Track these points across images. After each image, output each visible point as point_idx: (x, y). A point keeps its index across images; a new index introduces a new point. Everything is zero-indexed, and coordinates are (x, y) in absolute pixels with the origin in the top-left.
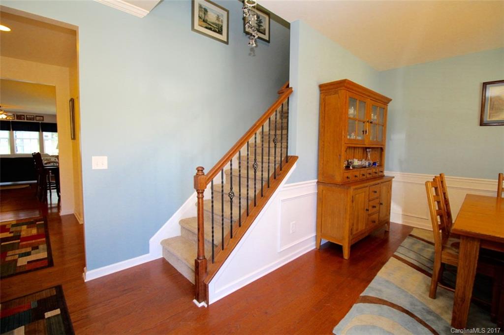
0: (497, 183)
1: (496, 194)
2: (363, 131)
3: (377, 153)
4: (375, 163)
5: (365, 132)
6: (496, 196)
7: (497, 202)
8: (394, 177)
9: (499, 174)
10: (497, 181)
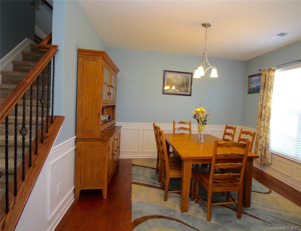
0: (173, 126)
1: (173, 131)
2: (108, 93)
3: (110, 109)
4: (110, 117)
5: (109, 94)
6: (173, 133)
7: (173, 136)
8: (121, 126)
9: (174, 121)
10: (173, 124)
